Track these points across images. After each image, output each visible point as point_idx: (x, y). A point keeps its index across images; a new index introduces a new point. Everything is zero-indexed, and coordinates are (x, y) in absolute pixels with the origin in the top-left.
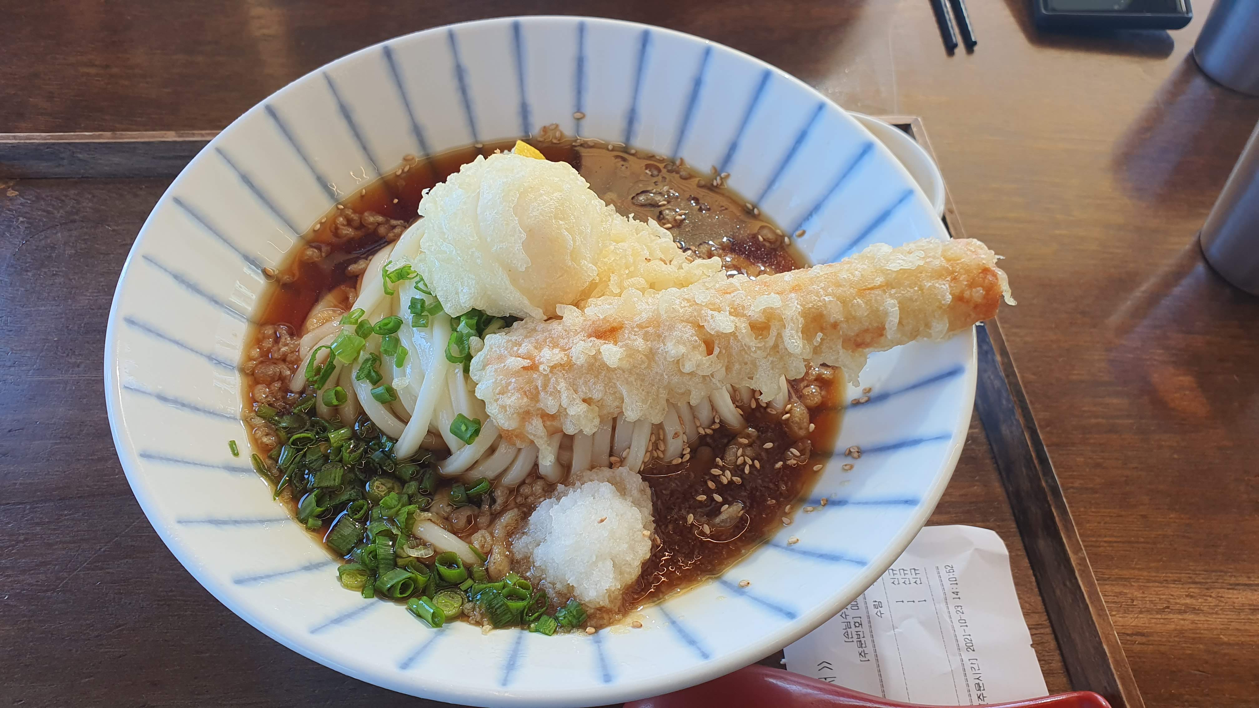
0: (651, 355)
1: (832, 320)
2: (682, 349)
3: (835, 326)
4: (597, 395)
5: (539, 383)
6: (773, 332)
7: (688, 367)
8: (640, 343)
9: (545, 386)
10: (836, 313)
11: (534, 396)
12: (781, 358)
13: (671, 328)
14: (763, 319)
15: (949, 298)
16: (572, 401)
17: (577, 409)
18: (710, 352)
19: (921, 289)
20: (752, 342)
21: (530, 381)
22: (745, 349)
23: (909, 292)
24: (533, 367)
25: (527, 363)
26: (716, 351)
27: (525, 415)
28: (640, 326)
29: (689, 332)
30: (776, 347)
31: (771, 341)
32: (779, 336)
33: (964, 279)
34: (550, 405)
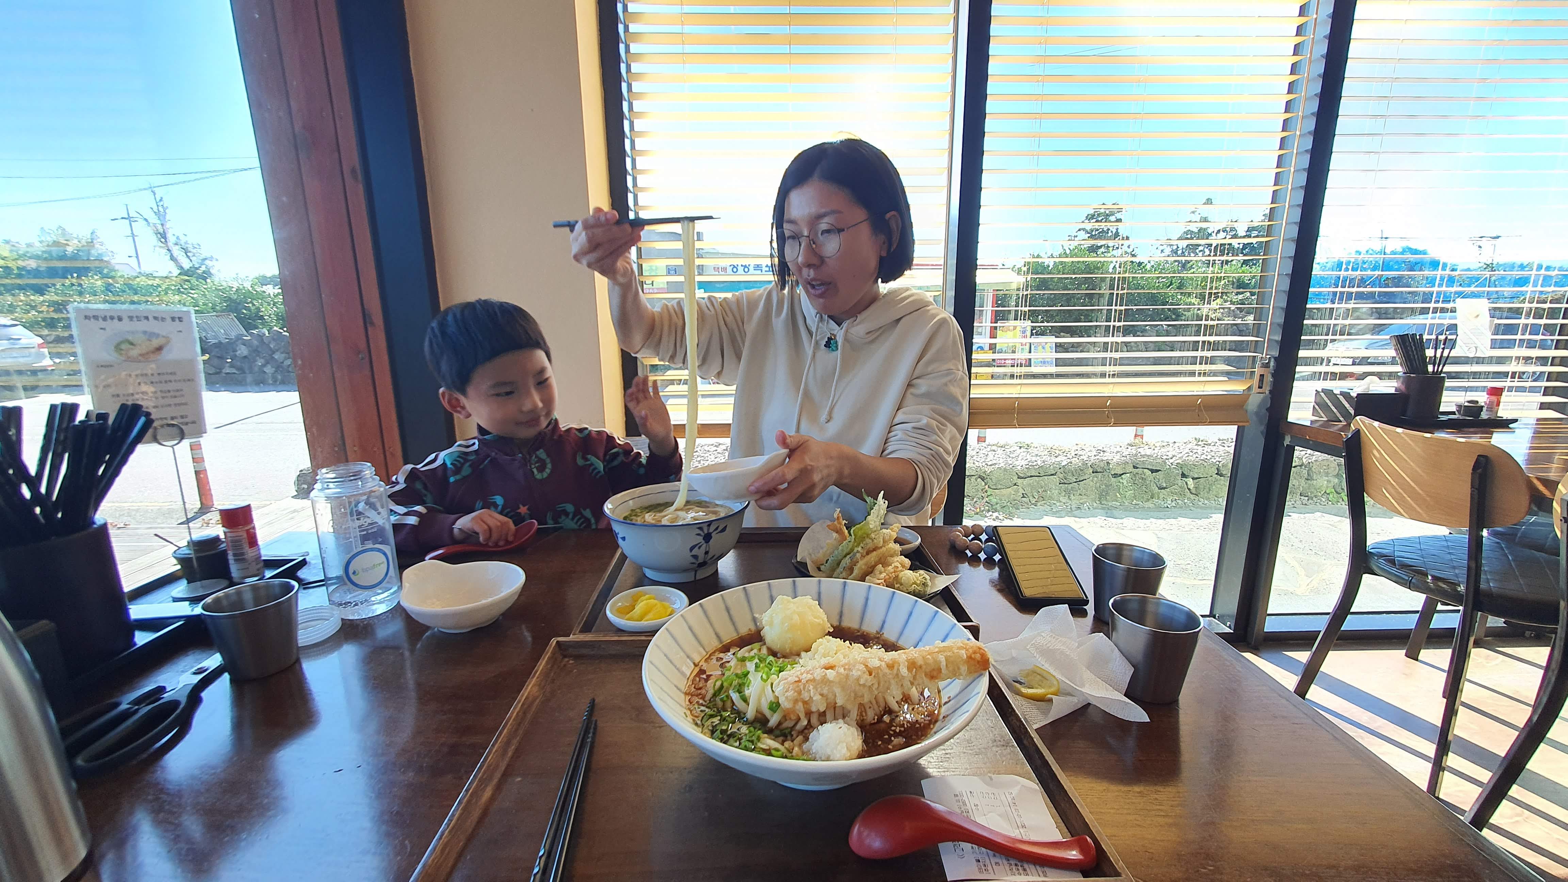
0: (847, 676)
1: (919, 664)
2: (859, 673)
3: (921, 667)
4: (825, 691)
5: (802, 687)
6: (896, 668)
7: (862, 682)
8: (842, 670)
9: (804, 688)
10: (920, 662)
11: (800, 693)
12: (900, 680)
13: (854, 666)
14: (891, 662)
15: (965, 656)
16: (815, 694)
17: (817, 698)
18: (870, 675)
19: (953, 653)
20: (887, 671)
21: (798, 686)
22: (885, 675)
23: (949, 654)
24: (799, 681)
25: (797, 679)
26: (873, 674)
27: (796, 701)
28: (842, 666)
29: (862, 667)
30: (897, 675)
31: (895, 671)
32: (898, 669)
33: (971, 651)
34: (805, 696)
